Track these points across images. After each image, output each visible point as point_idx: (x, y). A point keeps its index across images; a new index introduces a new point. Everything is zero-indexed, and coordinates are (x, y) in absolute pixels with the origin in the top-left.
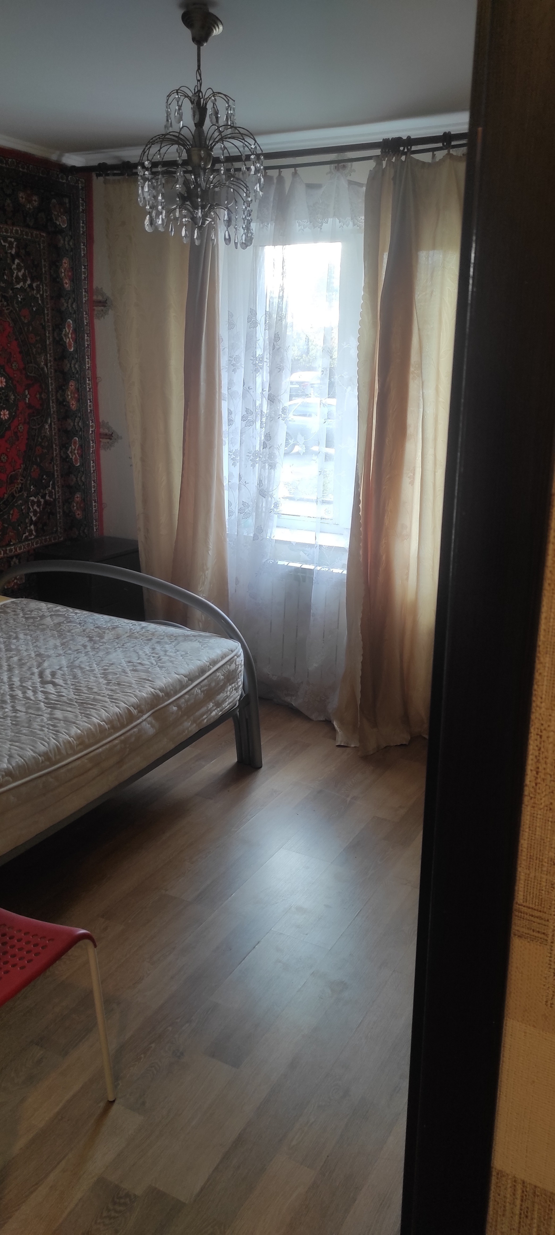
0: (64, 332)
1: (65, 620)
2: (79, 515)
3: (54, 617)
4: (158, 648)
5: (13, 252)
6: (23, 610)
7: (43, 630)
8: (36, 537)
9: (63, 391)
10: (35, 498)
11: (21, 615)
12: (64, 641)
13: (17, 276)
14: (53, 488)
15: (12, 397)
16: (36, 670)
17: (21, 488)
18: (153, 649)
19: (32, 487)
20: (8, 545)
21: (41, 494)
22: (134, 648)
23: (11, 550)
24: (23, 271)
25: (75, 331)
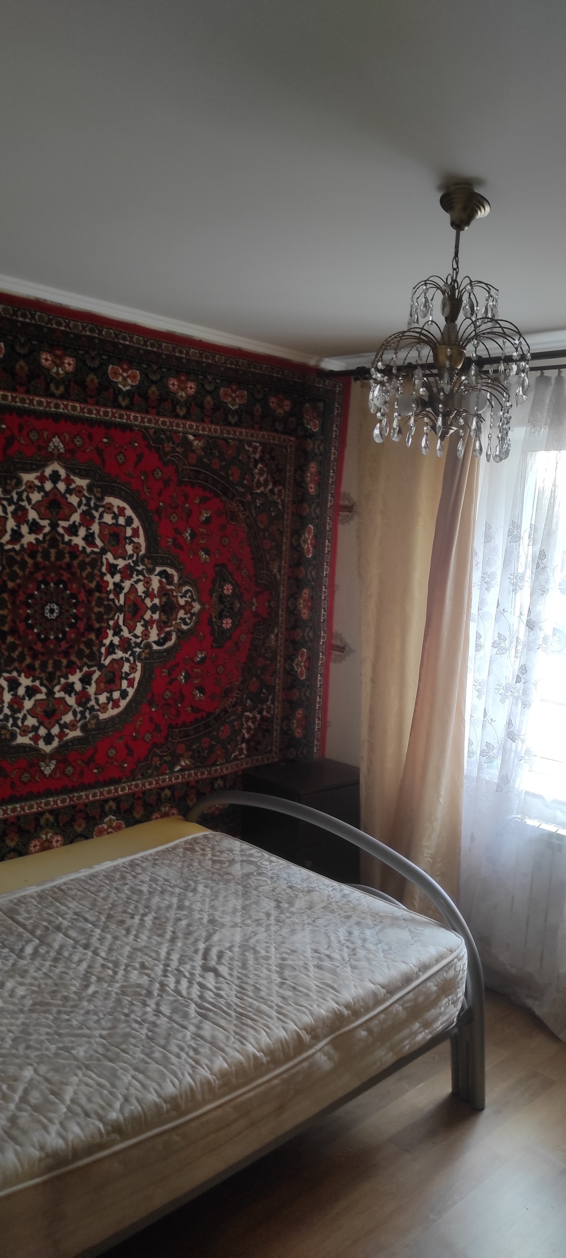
0: (303, 538)
1: (256, 871)
2: (298, 733)
3: (245, 864)
4: (356, 933)
5: (257, 456)
6: (213, 849)
7: (227, 882)
8: (247, 756)
9: (296, 599)
10: (250, 712)
11: (210, 856)
12: (247, 903)
13: (259, 481)
14: (273, 703)
15: (238, 605)
16: (202, 946)
17: (236, 703)
18: (350, 933)
19: (248, 701)
20: (214, 764)
21: (258, 709)
22: (326, 928)
23: (216, 771)
24: (265, 476)
25: (315, 536)
